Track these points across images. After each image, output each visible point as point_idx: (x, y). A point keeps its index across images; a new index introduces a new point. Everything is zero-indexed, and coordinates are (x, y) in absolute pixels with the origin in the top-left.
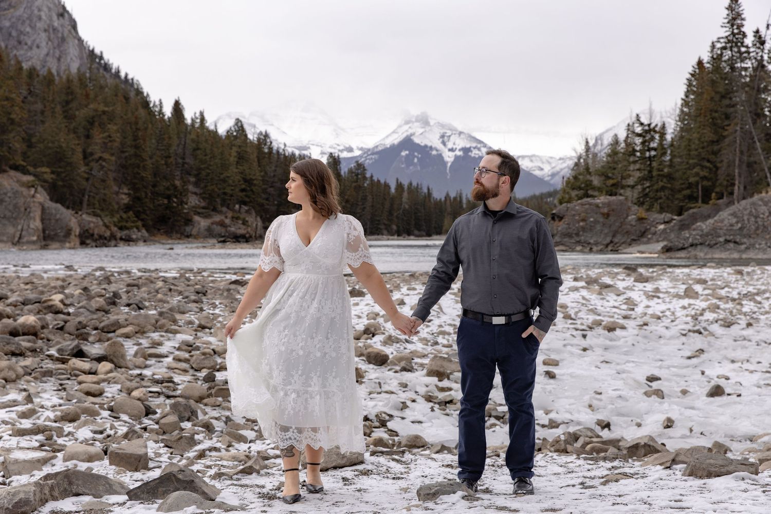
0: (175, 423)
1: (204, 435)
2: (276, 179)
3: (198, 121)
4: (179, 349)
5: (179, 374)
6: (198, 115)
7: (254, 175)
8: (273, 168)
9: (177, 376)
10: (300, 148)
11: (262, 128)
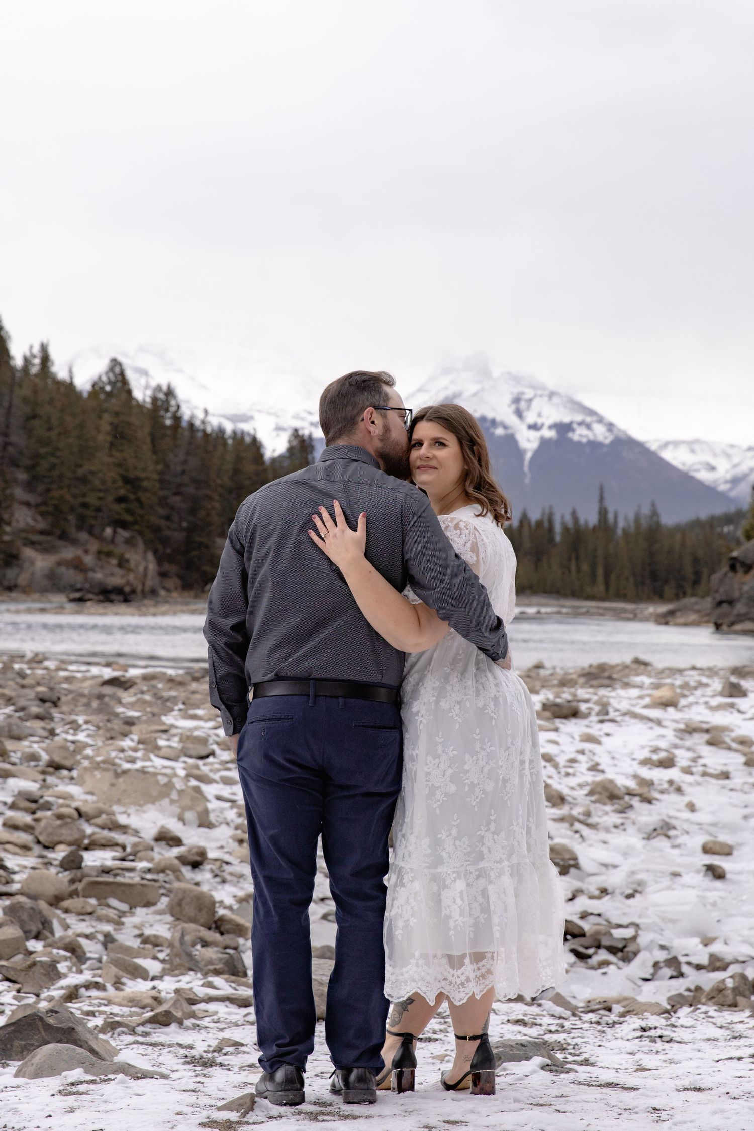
0: (16, 940)
1: (68, 963)
2: (186, 479)
3: (37, 361)
4: (13, 806)
5: (15, 854)
6: (36, 350)
7: (144, 470)
8: (182, 457)
9: (9, 856)
10: (234, 419)
11: (161, 378)
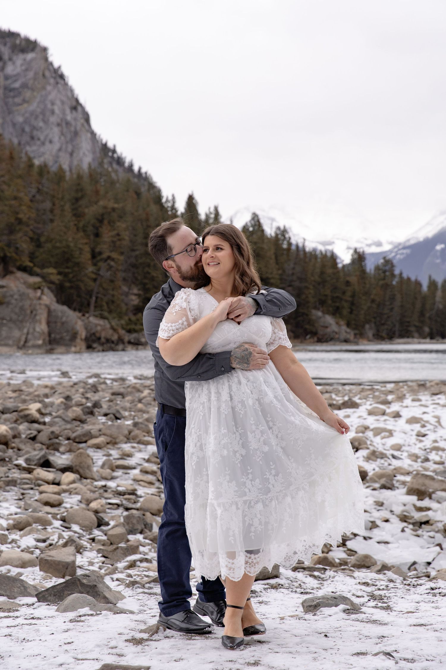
0: (122, 534)
1: (150, 547)
2: (295, 278)
3: (212, 216)
4: (148, 461)
5: (144, 487)
6: (212, 210)
7: (271, 273)
8: (292, 265)
9: (141, 488)
10: (324, 244)
11: (281, 223)
